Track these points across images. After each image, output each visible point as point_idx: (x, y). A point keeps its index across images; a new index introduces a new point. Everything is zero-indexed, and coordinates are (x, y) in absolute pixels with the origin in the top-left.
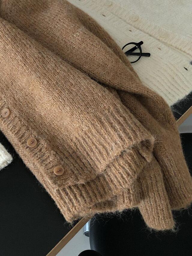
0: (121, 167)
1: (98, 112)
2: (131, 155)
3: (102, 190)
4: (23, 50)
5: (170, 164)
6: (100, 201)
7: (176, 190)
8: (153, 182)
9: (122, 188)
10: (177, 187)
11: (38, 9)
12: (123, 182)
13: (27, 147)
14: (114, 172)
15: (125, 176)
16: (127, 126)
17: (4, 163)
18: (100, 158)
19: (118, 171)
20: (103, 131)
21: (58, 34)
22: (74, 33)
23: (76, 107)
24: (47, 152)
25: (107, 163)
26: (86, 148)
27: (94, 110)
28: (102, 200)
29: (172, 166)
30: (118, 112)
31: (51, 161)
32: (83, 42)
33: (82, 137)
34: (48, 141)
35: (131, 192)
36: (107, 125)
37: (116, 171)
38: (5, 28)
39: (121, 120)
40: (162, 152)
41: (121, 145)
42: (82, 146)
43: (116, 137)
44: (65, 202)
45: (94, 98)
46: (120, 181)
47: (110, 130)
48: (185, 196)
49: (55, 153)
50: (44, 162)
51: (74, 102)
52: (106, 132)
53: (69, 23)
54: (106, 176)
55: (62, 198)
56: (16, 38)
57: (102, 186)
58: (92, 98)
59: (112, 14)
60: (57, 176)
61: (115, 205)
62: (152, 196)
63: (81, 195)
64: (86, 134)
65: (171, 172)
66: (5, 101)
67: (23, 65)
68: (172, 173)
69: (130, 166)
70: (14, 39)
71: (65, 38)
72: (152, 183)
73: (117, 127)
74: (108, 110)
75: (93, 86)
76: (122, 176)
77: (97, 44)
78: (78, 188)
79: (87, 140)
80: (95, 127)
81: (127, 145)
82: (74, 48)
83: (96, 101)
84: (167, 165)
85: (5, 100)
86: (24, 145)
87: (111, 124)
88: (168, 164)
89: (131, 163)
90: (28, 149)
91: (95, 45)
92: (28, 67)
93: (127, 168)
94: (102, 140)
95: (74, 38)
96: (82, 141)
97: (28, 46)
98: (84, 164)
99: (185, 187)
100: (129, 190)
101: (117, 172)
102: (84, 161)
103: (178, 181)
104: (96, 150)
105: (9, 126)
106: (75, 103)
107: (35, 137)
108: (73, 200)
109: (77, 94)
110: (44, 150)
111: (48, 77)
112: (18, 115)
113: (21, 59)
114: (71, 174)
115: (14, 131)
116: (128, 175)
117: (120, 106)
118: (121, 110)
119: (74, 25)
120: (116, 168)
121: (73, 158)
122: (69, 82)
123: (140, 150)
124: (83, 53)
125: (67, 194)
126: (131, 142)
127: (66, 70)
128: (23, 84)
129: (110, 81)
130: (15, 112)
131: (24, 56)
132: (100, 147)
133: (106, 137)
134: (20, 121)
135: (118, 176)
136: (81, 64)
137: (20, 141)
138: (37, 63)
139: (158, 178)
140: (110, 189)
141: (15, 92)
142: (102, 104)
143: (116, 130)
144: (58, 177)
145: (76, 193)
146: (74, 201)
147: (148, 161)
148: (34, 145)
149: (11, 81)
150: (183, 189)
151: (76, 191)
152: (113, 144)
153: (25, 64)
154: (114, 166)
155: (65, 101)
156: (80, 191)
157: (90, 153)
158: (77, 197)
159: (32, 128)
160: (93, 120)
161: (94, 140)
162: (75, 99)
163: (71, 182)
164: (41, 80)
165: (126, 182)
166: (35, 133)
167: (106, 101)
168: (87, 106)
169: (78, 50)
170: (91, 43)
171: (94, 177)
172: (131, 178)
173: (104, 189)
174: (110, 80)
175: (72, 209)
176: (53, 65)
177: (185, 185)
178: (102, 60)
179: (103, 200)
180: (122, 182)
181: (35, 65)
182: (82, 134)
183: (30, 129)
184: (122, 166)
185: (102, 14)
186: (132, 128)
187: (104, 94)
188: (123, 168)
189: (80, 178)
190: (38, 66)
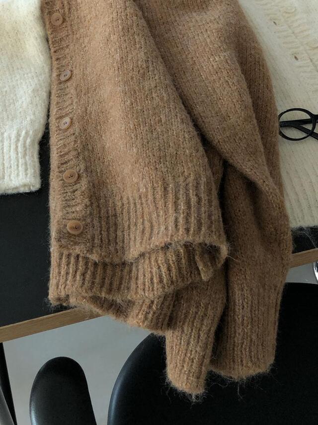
0: (156, 265)
1: (171, 174)
2: (178, 255)
3: (118, 283)
4: (128, 49)
5: (243, 303)
6: (103, 295)
7: (234, 345)
8: (199, 313)
9: (143, 294)
10: (236, 341)
11: (192, 6)
12: (149, 288)
13: (61, 180)
14: (146, 267)
15: (155, 280)
16: (196, 211)
17: (25, 185)
18: (138, 239)
19: (151, 268)
20: (161, 203)
21: (191, 48)
22: (212, 55)
23: (146, 153)
24: (80, 198)
25: (142, 250)
26: (132, 217)
27: (166, 169)
28: (107, 296)
29: (244, 306)
30: (197, 187)
31: (77, 211)
32: (217, 72)
33: (134, 200)
34: (91, 184)
35: (154, 307)
36: (171, 197)
37: (148, 267)
38: (124, 11)
39: (194, 200)
40: (238, 279)
41: (170, 234)
42: (129, 213)
43: (171, 220)
44: (60, 273)
45: (176, 153)
46: (147, 283)
47: (170, 206)
48: (242, 361)
49: (88, 203)
50: (67, 209)
51: (148, 146)
52: (165, 206)
53: (215, 39)
54: (134, 269)
55: (59, 265)
56: (130, 29)
57: (121, 278)
58: (175, 153)
59: (309, 60)
60: (68, 233)
61: (127, 314)
62: (187, 332)
63: (84, 275)
64: (140, 198)
65: (238, 315)
66: (73, 108)
67: (116, 68)
68: (239, 317)
69: (169, 269)
70: (127, 30)
71: (198, 58)
72: (196, 313)
73: (181, 207)
74: (185, 177)
75: (186, 136)
76: (152, 279)
77: (233, 83)
78: (86, 264)
79: (138, 206)
80: (155, 192)
81: (177, 238)
82: (202, 76)
83: (176, 158)
84: (237, 302)
85: (75, 107)
86: (61, 175)
87: (177, 198)
88: (239, 301)
89: (172, 265)
90: (62, 182)
91: (230, 83)
92: (120, 73)
93: (164, 270)
94: (154, 216)
95: (208, 63)
96: (132, 206)
97: (138, 46)
98: (116, 237)
99: (249, 348)
100: (152, 302)
101: (149, 270)
102: (119, 233)
103: (242, 334)
104: (141, 226)
105: (59, 142)
106: (147, 148)
107: (79, 171)
108: (70, 275)
109: (158, 137)
110: (78, 193)
111: (136, 98)
112: (77, 134)
113: (119, 59)
114: (89, 240)
115: (61, 152)
116: (161, 281)
117: (206, 182)
118: (202, 187)
119: (220, 44)
120: (150, 262)
121: (107, 223)
122: (159, 116)
123: (196, 255)
124: (207, 87)
125: (68, 264)
126: (186, 235)
127: (165, 99)
128: (106, 96)
129: (219, 142)
130: (77, 127)
131: (124, 57)
132: (147, 224)
133: (161, 213)
134: (75, 141)
135: (148, 276)
136: (195, 101)
137: (59, 168)
138: (134, 73)
139: (210, 312)
140: (128, 288)
141: (91, 102)
142: (183, 166)
143: (176, 210)
144: (70, 235)
145: (80, 268)
146: (70, 277)
147: (203, 278)
148: (72, 180)
149: (96, 86)
150: (245, 349)
151: (82, 266)
152: (163, 228)
153: (120, 68)
154: (149, 259)
155: (137, 139)
156: (87, 268)
157: (132, 227)
158: (78, 273)
159: (84, 158)
160: (157, 182)
161: (146, 210)
162: (152, 143)
163: (79, 250)
164: (125, 97)
165: (153, 290)
166: (82, 167)
167: (190, 166)
168: (161, 159)
169: (204, 80)
170: (226, 78)
171: (117, 260)
172: (163, 287)
173: (121, 284)
174: (220, 140)
175: (61, 285)
176: (153, 85)
177: (251, 345)
178: (226, 109)
179: (110, 297)
180: (147, 286)
181: (130, 74)
182: (137, 196)
183: (81, 158)
184: (158, 265)
185: (295, 55)
186: (200, 218)
187: (194, 154)
188: (159, 267)
189: (97, 251)
190: (132, 78)
